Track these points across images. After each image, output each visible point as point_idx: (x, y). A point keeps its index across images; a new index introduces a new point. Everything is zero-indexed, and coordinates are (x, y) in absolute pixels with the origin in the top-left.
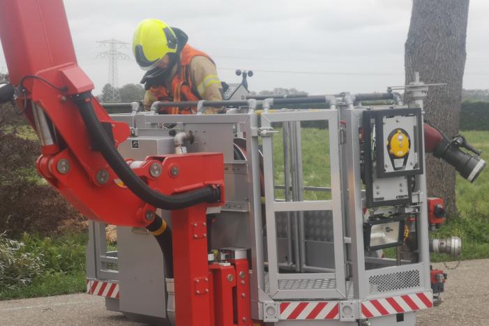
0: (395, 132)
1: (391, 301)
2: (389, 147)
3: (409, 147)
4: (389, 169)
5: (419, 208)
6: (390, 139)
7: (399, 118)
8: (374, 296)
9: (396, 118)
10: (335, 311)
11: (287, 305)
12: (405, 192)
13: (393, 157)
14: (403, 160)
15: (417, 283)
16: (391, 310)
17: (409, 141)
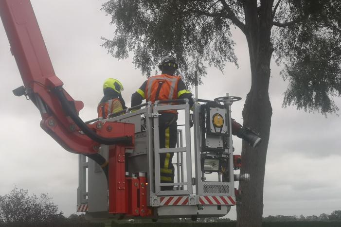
0: (216, 115)
1: (214, 198)
2: (213, 121)
3: (223, 123)
4: (213, 131)
5: (229, 155)
6: (214, 117)
7: (218, 109)
8: (206, 194)
9: (216, 108)
10: (187, 201)
11: (164, 198)
12: (222, 146)
13: (215, 126)
14: (220, 128)
15: (228, 192)
16: (214, 203)
17: (223, 120)
